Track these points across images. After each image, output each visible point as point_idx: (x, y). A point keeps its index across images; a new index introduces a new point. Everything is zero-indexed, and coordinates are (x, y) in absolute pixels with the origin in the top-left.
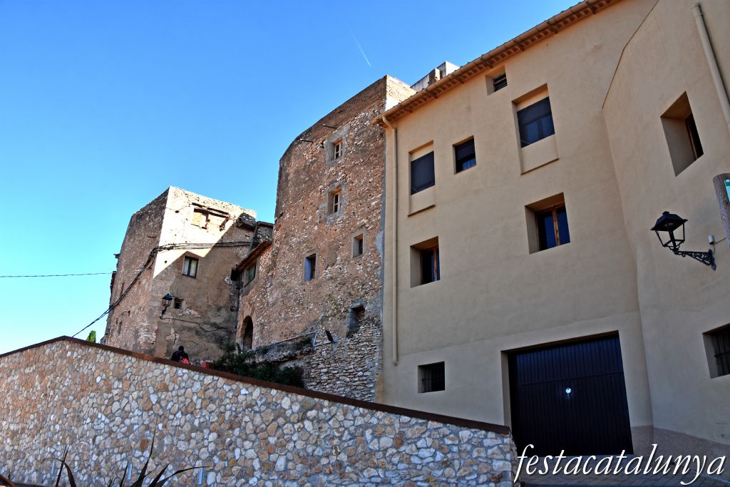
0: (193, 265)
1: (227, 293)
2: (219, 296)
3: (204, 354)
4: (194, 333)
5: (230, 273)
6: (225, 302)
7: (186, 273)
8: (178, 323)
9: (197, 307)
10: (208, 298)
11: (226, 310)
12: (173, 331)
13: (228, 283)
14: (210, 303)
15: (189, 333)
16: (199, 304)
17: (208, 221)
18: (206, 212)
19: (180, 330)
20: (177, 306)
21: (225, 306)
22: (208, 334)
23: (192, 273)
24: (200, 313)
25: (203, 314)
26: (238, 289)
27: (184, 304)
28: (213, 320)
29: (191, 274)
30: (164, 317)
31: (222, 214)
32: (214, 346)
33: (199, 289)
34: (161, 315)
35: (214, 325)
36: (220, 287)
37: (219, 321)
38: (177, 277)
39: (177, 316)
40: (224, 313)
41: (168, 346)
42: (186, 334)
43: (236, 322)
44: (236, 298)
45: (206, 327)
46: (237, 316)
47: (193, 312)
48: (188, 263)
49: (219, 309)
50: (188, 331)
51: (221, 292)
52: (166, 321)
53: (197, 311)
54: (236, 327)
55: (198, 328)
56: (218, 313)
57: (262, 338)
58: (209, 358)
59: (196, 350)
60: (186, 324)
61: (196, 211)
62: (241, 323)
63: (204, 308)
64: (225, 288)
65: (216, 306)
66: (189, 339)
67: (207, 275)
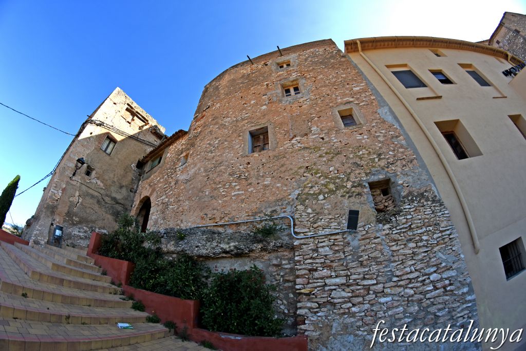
0: (111, 146)
1: (130, 176)
2: (124, 176)
3: (100, 223)
4: (95, 201)
5: (137, 162)
6: (127, 183)
7: (104, 150)
8: (84, 188)
9: (104, 180)
10: (114, 175)
11: (127, 189)
12: (77, 194)
13: (133, 168)
14: (115, 180)
15: (91, 200)
16: (106, 177)
17: (133, 120)
18: (134, 114)
19: (83, 195)
20: (88, 173)
21: (126, 186)
22: (107, 205)
23: (109, 151)
24: (105, 185)
25: (107, 187)
26: (140, 175)
27: (93, 174)
28: (114, 195)
29: (107, 152)
30: (74, 178)
31: (144, 120)
32: (110, 218)
33: (110, 165)
34: (71, 176)
35: (114, 199)
36: (127, 169)
37: (119, 197)
38: (95, 148)
39: (85, 181)
40: (124, 191)
41: (69, 207)
42: (89, 200)
43: (133, 201)
44: (136, 182)
45: (107, 199)
46: (134, 197)
47: (99, 182)
48: (107, 142)
49: (121, 187)
50: (91, 198)
51: (126, 173)
52: (74, 183)
53: (103, 182)
54: (132, 206)
55: (100, 198)
56: (120, 191)
57: (164, 219)
58: (104, 228)
59: (94, 217)
60: (91, 191)
61: (127, 110)
62: (137, 203)
63: (109, 182)
64: (130, 172)
65: (120, 184)
66: (90, 206)
67: (119, 156)
